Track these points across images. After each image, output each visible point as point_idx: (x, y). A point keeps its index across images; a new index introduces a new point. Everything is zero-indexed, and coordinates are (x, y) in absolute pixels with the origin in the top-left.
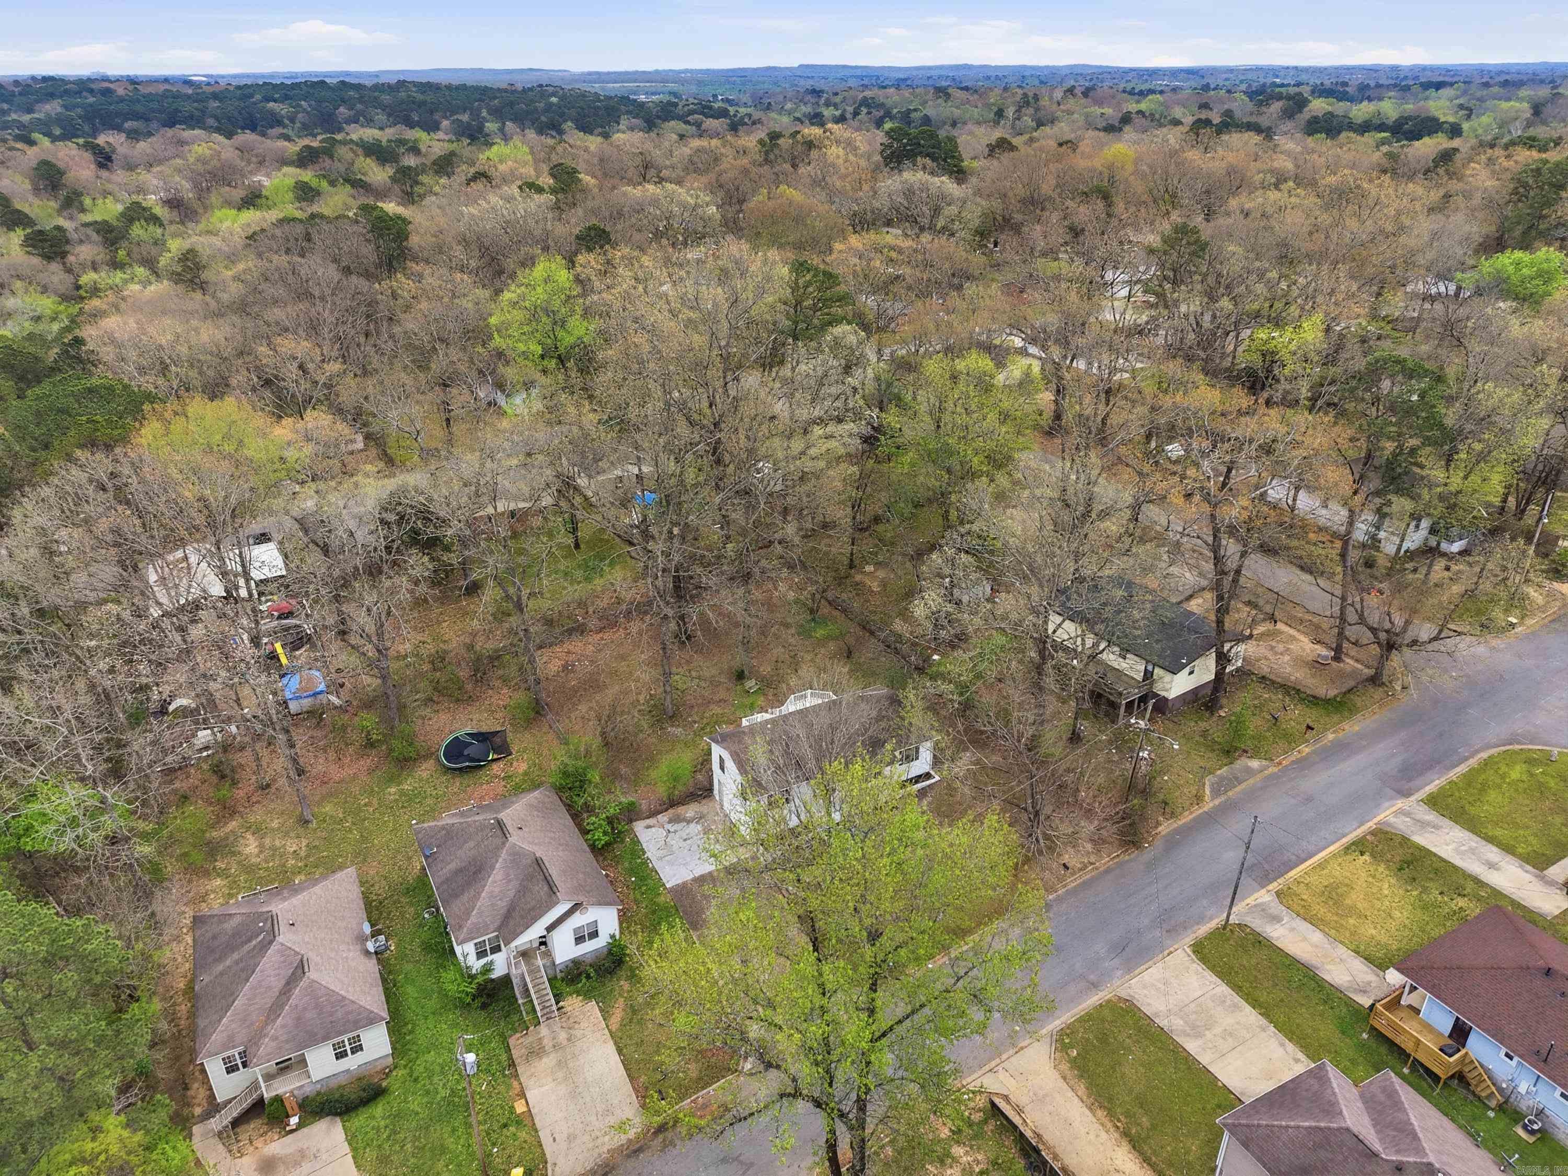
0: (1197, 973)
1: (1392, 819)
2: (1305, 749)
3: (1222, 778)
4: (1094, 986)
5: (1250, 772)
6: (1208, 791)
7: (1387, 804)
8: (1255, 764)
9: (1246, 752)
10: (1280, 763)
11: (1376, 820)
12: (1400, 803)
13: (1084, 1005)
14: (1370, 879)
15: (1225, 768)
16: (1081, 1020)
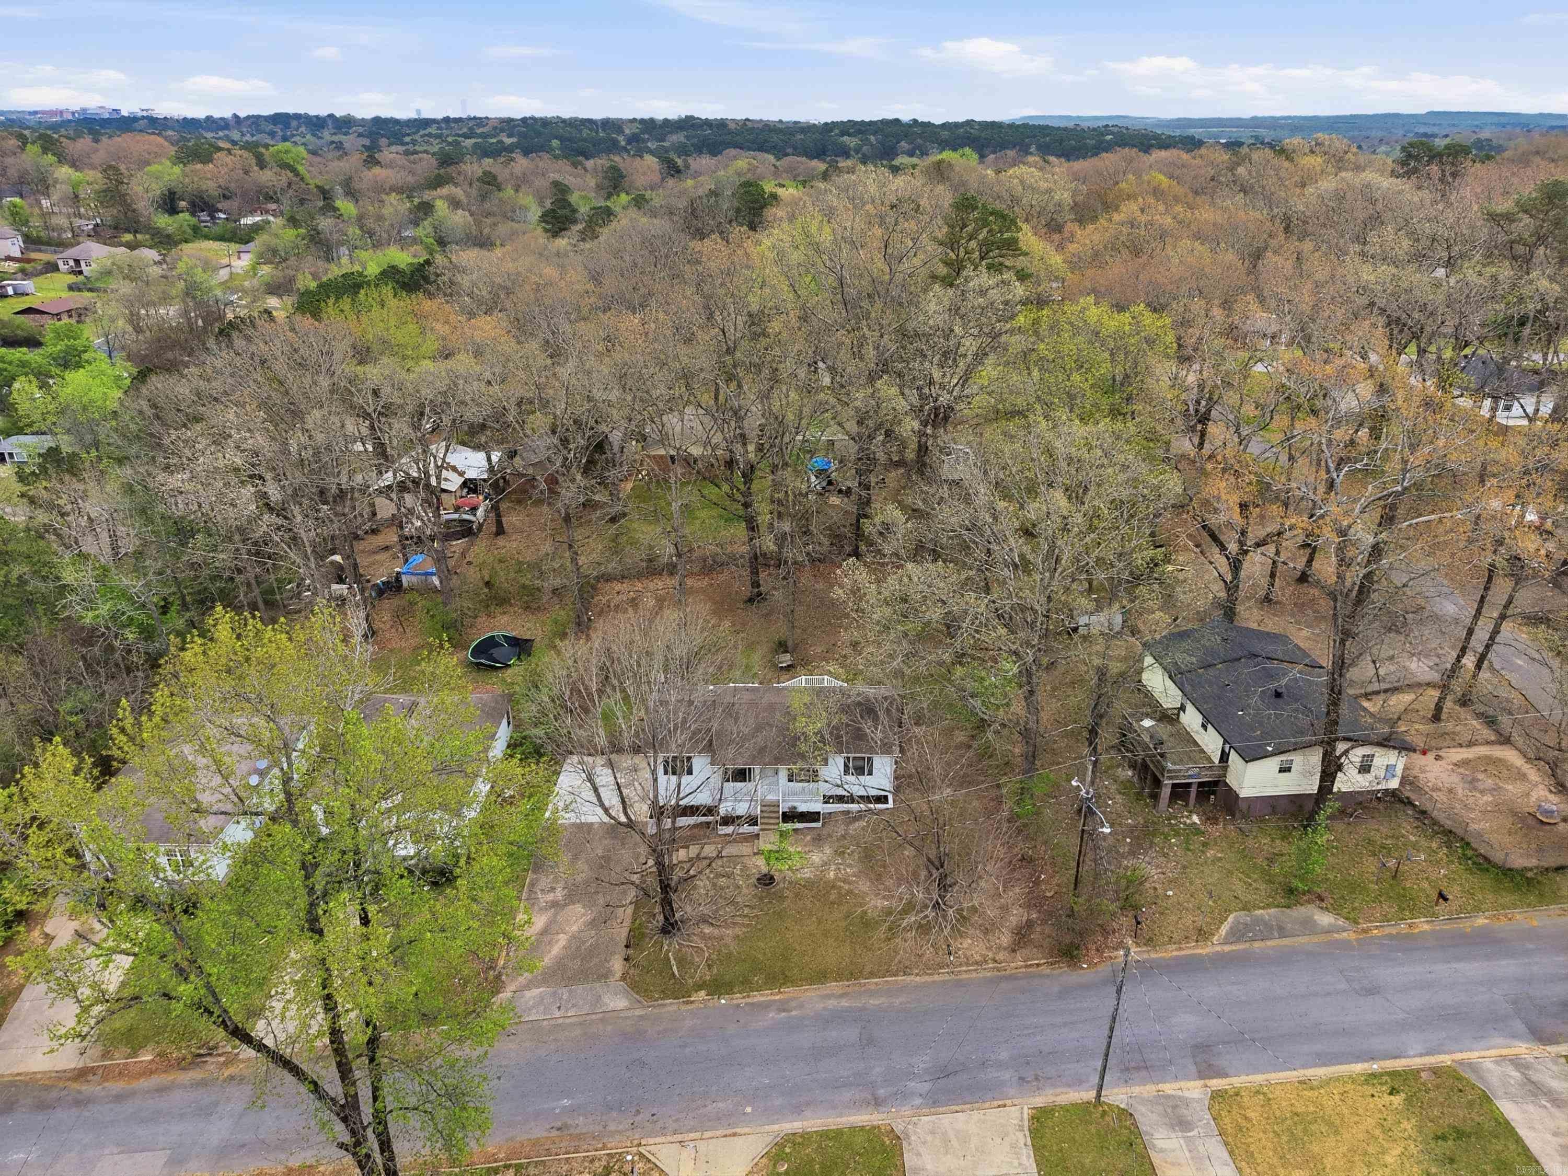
0: (1013, 1146)
1: (1488, 1064)
2: (1423, 925)
3: (1258, 921)
4: (877, 1103)
5: (1308, 926)
6: (1224, 929)
7: (1500, 1041)
8: (1325, 919)
9: (1322, 899)
10: (1365, 931)
11: (1459, 1056)
12: (1523, 1049)
13: (844, 1119)
14: (1377, 1132)
15: (1273, 911)
16: (824, 1135)
